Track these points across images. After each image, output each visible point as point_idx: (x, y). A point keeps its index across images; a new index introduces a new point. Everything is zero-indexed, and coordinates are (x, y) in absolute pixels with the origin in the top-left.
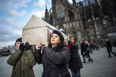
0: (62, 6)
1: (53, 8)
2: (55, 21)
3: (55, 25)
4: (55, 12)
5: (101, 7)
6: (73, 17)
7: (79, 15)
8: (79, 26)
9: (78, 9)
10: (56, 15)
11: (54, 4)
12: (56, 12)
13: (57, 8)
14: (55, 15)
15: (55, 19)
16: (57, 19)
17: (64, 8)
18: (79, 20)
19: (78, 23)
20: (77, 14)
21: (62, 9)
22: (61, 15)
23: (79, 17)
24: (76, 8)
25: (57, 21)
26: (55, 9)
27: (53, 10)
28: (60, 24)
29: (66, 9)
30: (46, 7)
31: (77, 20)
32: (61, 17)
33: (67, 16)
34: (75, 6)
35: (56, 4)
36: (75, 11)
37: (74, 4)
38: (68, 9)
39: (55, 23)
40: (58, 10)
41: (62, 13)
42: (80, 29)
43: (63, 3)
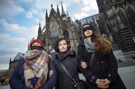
0: (56, 24)
1: (47, 26)
2: (48, 41)
3: (48, 45)
4: (48, 30)
5: (98, 25)
6: (68, 35)
7: (74, 34)
8: (73, 46)
9: (72, 27)
10: (50, 34)
11: (48, 22)
12: (50, 31)
13: (51, 26)
14: (48, 33)
15: (49, 38)
16: (50, 39)
17: (58, 26)
18: (74, 40)
19: (73, 42)
20: (72, 32)
21: (56, 27)
22: (55, 33)
23: (74, 35)
24: (70, 26)
25: (50, 40)
26: (49, 27)
27: (47, 29)
28: (53, 44)
29: (60, 27)
30: (40, 25)
31: (71, 39)
32: (56, 36)
33: (61, 35)
34: (69, 24)
35: (51, 22)
36: (70, 29)
37: (69, 22)
38: (62, 27)
39: (48, 42)
40: (52, 28)
41: (57, 32)
42: (75, 49)
43: (57, 21)
